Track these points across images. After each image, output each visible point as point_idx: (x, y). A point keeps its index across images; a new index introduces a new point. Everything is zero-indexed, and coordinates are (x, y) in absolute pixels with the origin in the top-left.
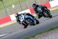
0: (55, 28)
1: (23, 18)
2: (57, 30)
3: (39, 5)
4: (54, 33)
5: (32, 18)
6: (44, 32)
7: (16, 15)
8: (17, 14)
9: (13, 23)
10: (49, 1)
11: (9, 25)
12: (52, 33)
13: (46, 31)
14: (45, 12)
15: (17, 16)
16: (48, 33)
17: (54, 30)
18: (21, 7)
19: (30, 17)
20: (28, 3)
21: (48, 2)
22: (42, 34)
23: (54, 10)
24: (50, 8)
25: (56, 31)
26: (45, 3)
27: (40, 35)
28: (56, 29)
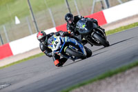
0: (116, 73)
1: (57, 43)
2: (120, 77)
3: (80, 17)
4: (114, 83)
5: (77, 43)
6: (91, 82)
7: (40, 37)
8: (43, 34)
9: (16, 60)
10: (103, 8)
11: (7, 66)
12: (110, 83)
13: (95, 80)
14: (95, 33)
15: (42, 39)
16: (100, 84)
17: (114, 77)
18: (35, 22)
19: (73, 40)
20: (51, 14)
21: (99, 11)
22: (87, 86)
23: (114, 30)
24: (104, 25)
25: (119, 80)
26: (92, 13)
27: (82, 88)
28: (119, 75)
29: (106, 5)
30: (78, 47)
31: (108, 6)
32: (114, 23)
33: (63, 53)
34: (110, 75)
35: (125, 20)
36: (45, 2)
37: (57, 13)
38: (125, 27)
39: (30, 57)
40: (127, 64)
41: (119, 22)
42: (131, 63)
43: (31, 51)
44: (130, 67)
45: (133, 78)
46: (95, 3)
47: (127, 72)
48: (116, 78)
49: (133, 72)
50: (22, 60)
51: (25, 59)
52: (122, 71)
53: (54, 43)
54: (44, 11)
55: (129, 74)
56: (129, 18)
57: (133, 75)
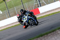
1: (26, 18)
2: (46, 37)
10: (38, 7)
17: (43, 37)
25: (45, 38)
30: (34, 20)
31: (41, 6)
32: (43, 13)
34: (42, 36)
42: (51, 30)
43: (7, 25)
45: (51, 37)
47: (49, 34)
49: (52, 34)
50: (3, 29)
52: (47, 34)
54: (13, 8)
55: (50, 35)
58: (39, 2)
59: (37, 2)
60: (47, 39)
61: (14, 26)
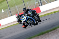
0: (45, 33)
3: (29, 9)
4: (44, 37)
6: (34, 37)
10: (39, 6)
12: (42, 37)
13: (36, 36)
15: (18, 17)
16: (38, 38)
17: (44, 35)
23: (44, 15)
25: (46, 36)
26: (35, 8)
28: (46, 34)
29: (40, 4)
30: (33, 20)
31: (42, 5)
32: (44, 12)
33: (27, 22)
35: (49, 10)
36: (15, 3)
37: (20, 8)
38: (49, 14)
39: (8, 26)
40: (50, 29)
41: (46, 11)
44: (51, 31)
45: (52, 35)
46: (36, 3)
47: (50, 33)
48: (45, 35)
49: (52, 32)
51: (6, 27)
52: (48, 32)
53: (23, 18)
55: (50, 34)
56: (51, 10)
57: (52, 34)
58: (40, 1)
59: (38, 1)
60: (48, 37)
61: (16, 24)
